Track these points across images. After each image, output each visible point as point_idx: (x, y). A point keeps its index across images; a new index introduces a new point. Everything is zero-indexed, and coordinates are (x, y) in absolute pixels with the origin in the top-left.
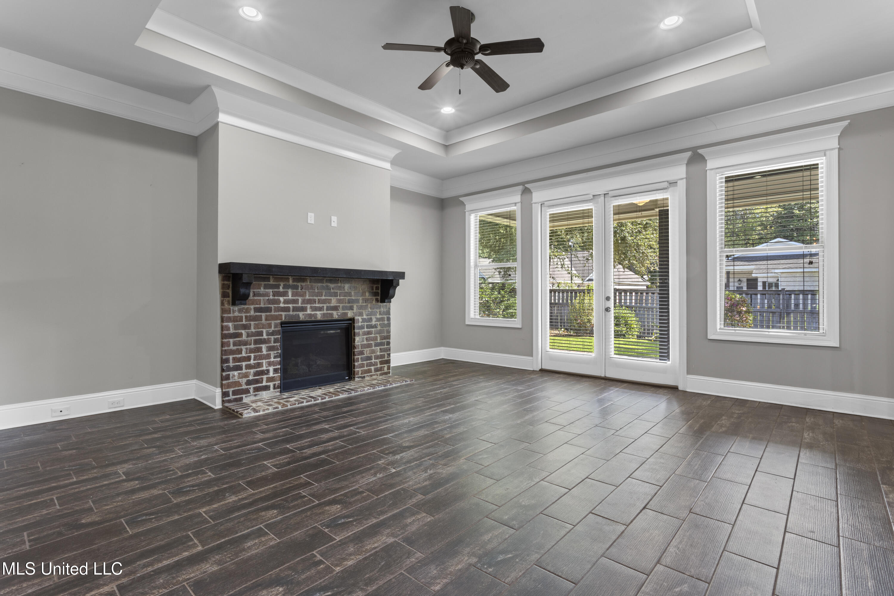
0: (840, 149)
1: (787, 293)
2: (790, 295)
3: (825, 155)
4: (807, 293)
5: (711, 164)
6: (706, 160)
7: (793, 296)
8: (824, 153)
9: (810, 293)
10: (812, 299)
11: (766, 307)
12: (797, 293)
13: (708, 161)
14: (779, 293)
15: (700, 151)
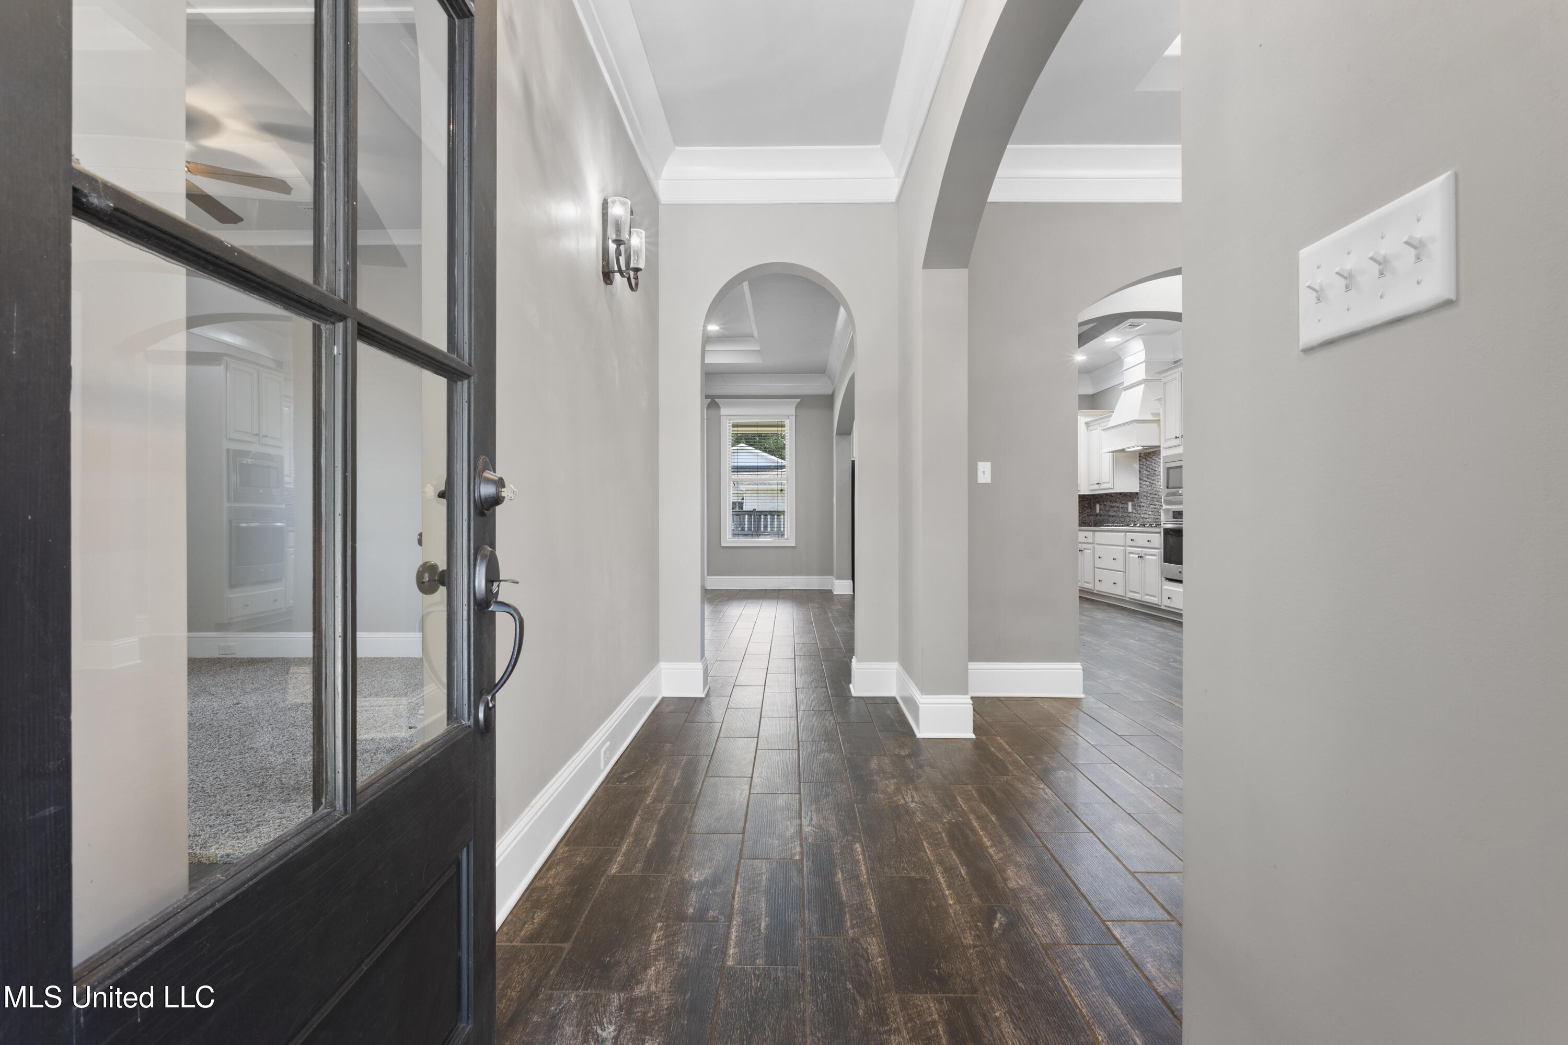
0: (796, 416)
1: (757, 514)
2: (760, 515)
3: (789, 418)
4: (774, 513)
5: (724, 411)
6: (720, 408)
7: (762, 516)
8: (788, 417)
9: (777, 513)
10: (778, 518)
11: (746, 529)
12: (765, 513)
13: (721, 408)
14: (751, 513)
15: (716, 400)
